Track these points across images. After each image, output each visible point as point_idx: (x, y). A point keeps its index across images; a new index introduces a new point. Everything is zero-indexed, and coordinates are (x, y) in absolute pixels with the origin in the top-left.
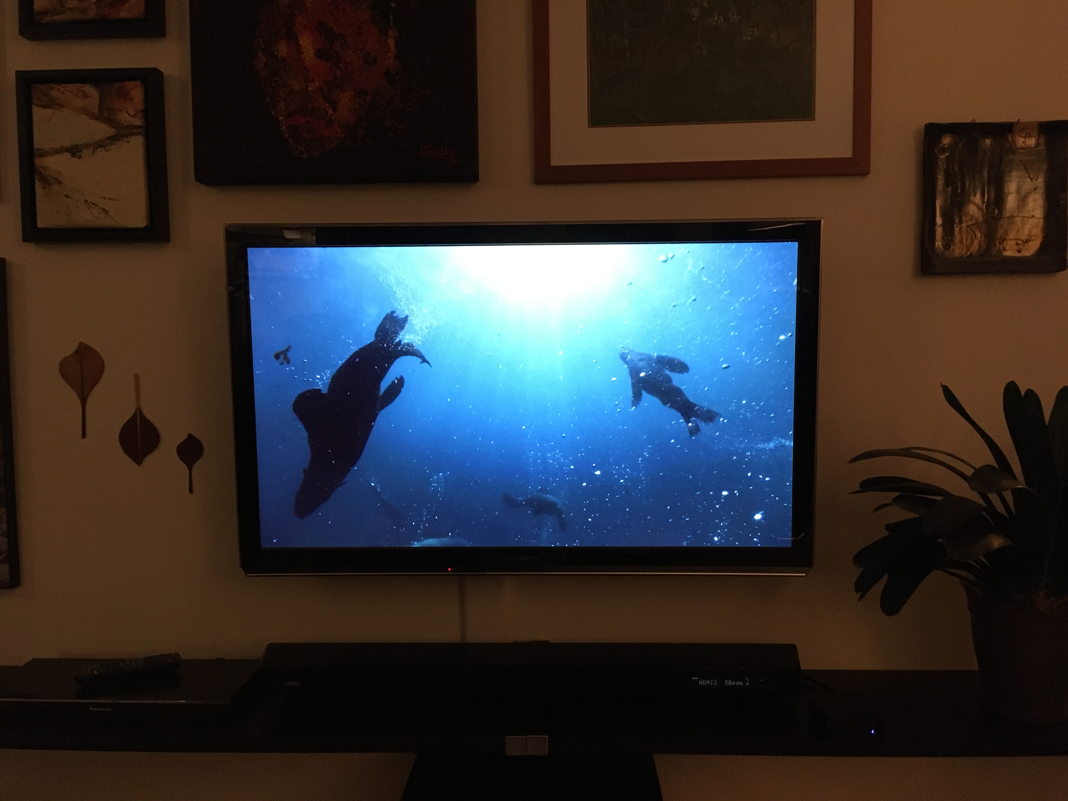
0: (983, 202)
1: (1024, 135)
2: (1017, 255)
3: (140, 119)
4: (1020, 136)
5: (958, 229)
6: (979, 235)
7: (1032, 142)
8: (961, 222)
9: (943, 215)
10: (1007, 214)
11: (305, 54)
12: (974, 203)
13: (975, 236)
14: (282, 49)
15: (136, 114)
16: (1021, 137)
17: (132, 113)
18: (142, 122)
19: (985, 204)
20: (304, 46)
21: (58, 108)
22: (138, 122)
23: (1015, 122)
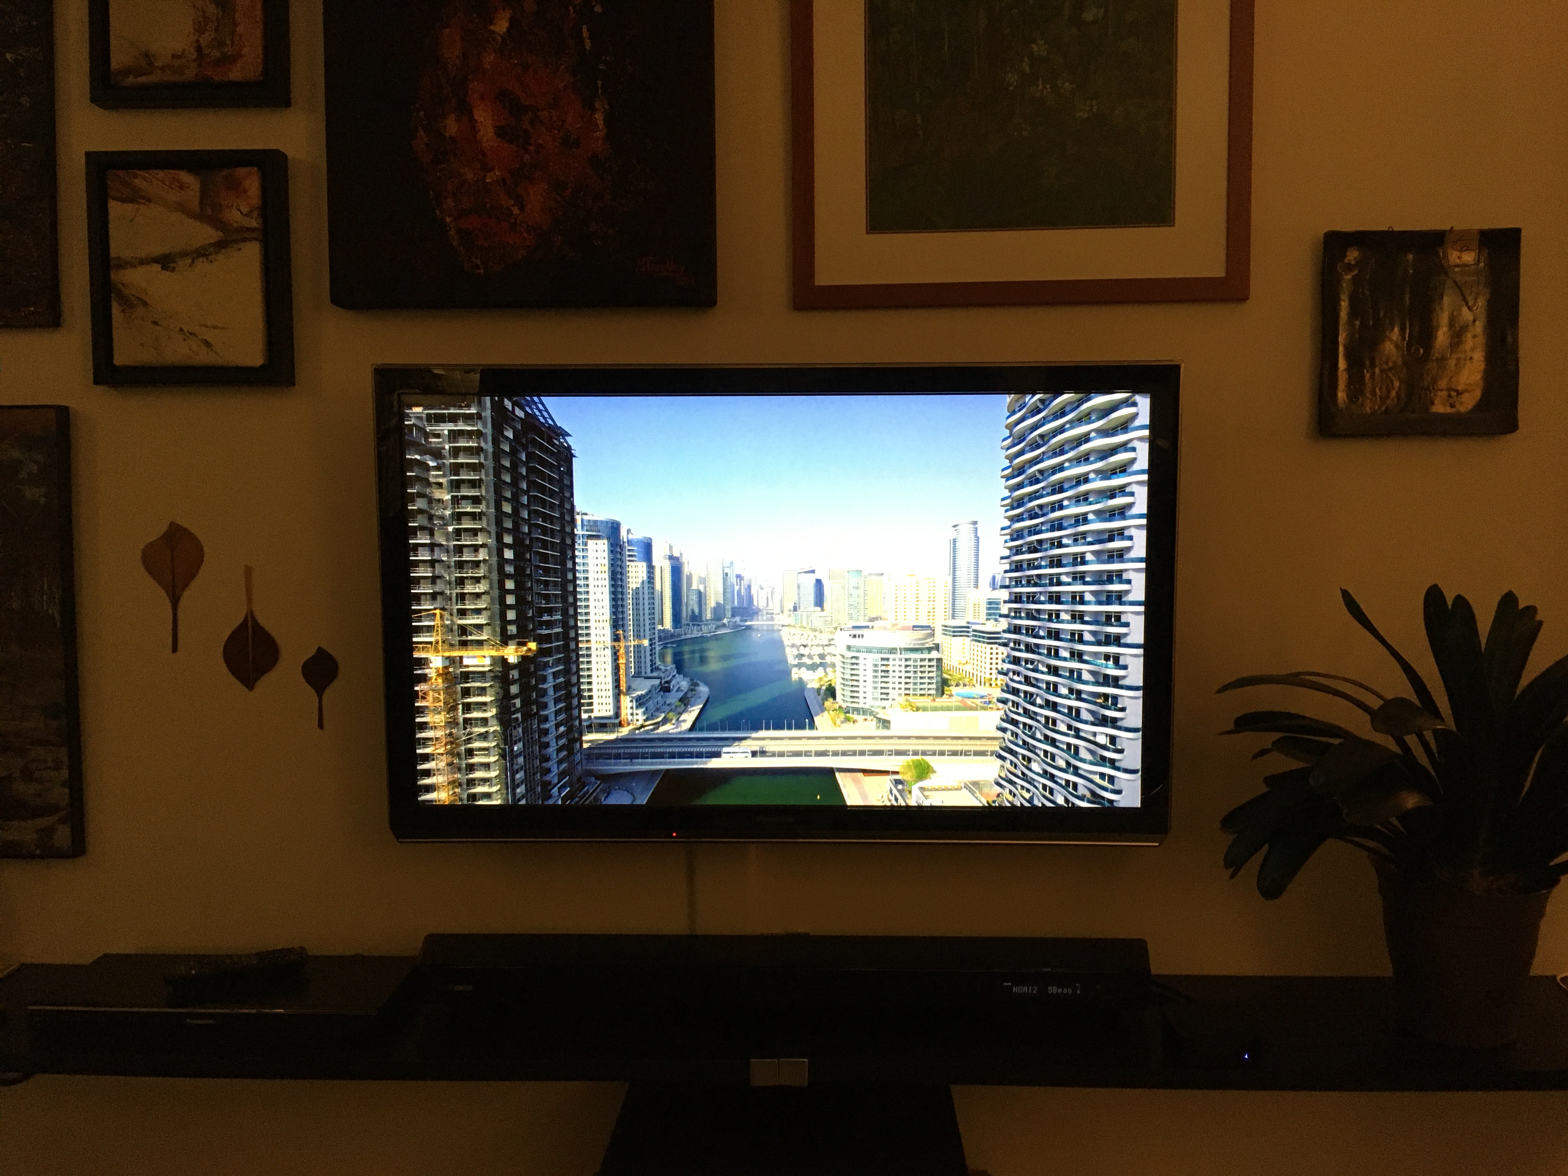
0: (1403, 339)
1: (1458, 248)
2: (1449, 410)
3: (256, 219)
4: (1453, 249)
5: (1369, 375)
6: (1397, 384)
7: (1469, 257)
8: (1373, 365)
9: (1348, 357)
10: (1436, 355)
11: (481, 133)
12: (1391, 341)
13: (1393, 385)
14: (452, 126)
15: (251, 211)
16: (1457, 250)
17: (245, 210)
18: (258, 223)
19: (1406, 342)
20: (482, 122)
21: (144, 204)
22: (254, 223)
23: (1446, 231)
